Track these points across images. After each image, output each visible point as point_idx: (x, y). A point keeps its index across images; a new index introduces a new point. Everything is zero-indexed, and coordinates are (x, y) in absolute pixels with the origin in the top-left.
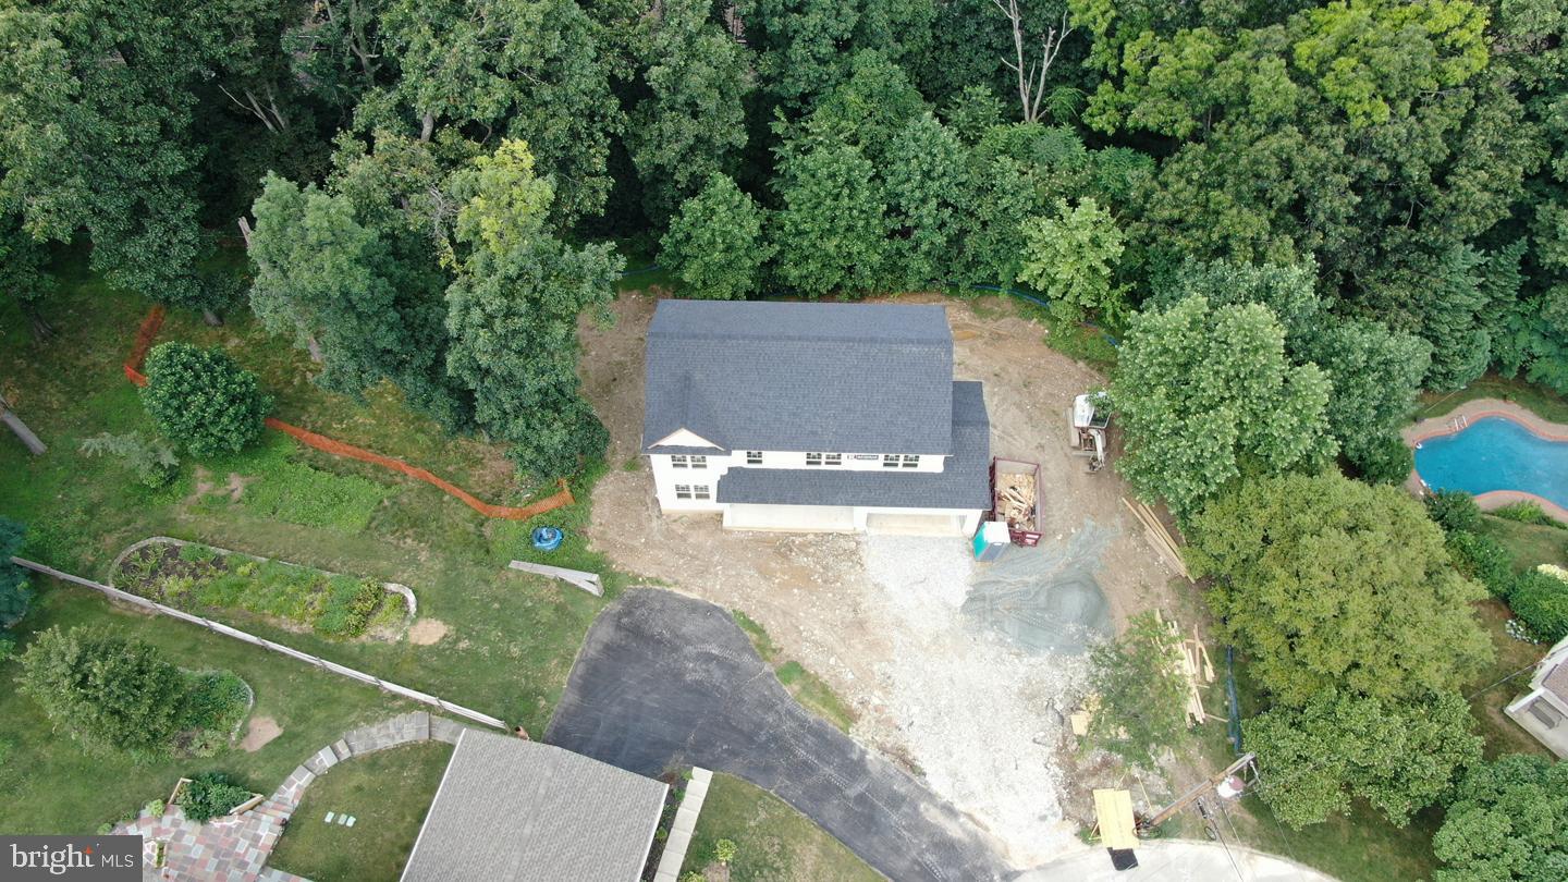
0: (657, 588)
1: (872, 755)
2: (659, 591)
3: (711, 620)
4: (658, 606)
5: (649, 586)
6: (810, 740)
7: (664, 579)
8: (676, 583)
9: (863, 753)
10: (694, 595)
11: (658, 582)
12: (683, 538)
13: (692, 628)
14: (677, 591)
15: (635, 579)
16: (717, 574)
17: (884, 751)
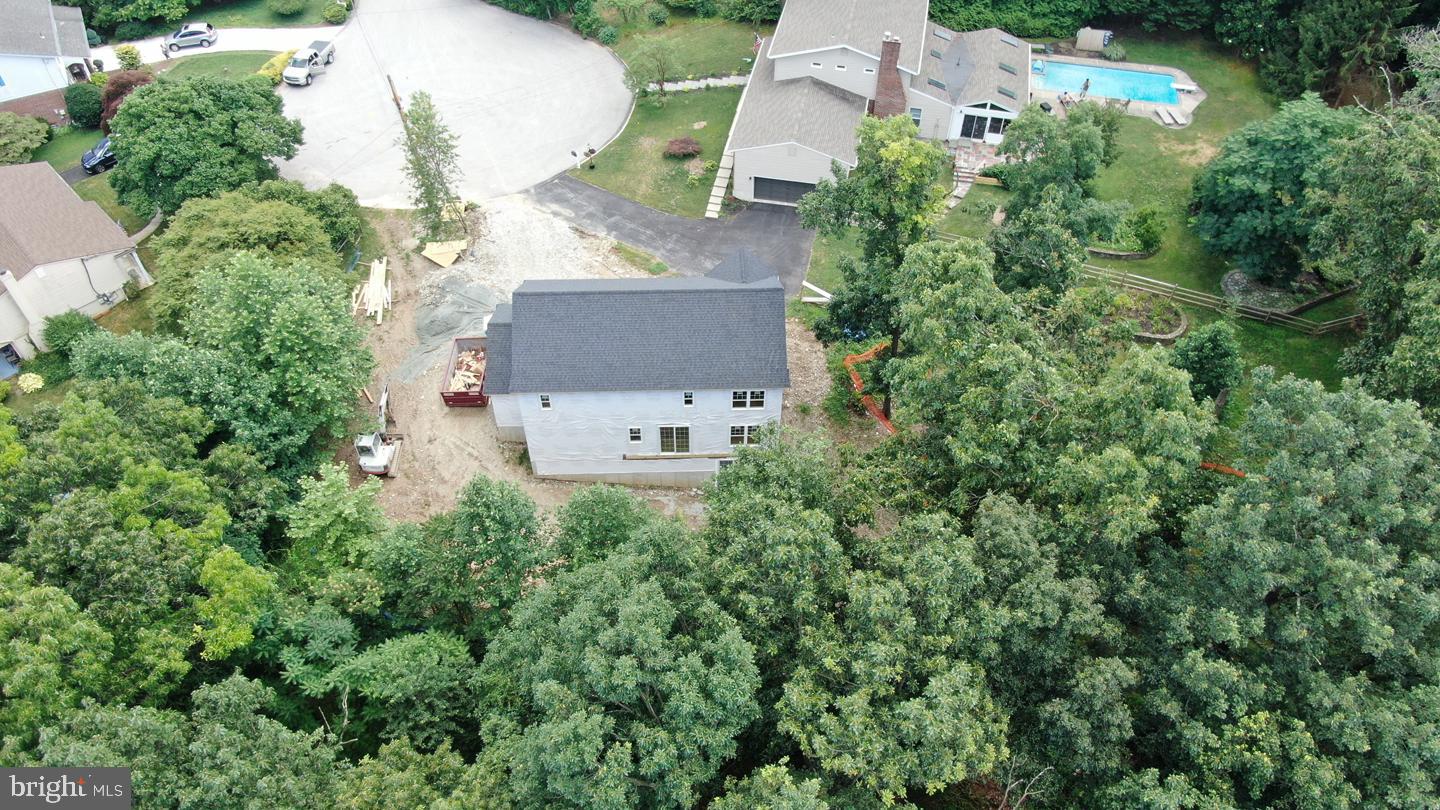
1: (603, 234)
6: (643, 238)
9: (608, 234)
17: (594, 236)
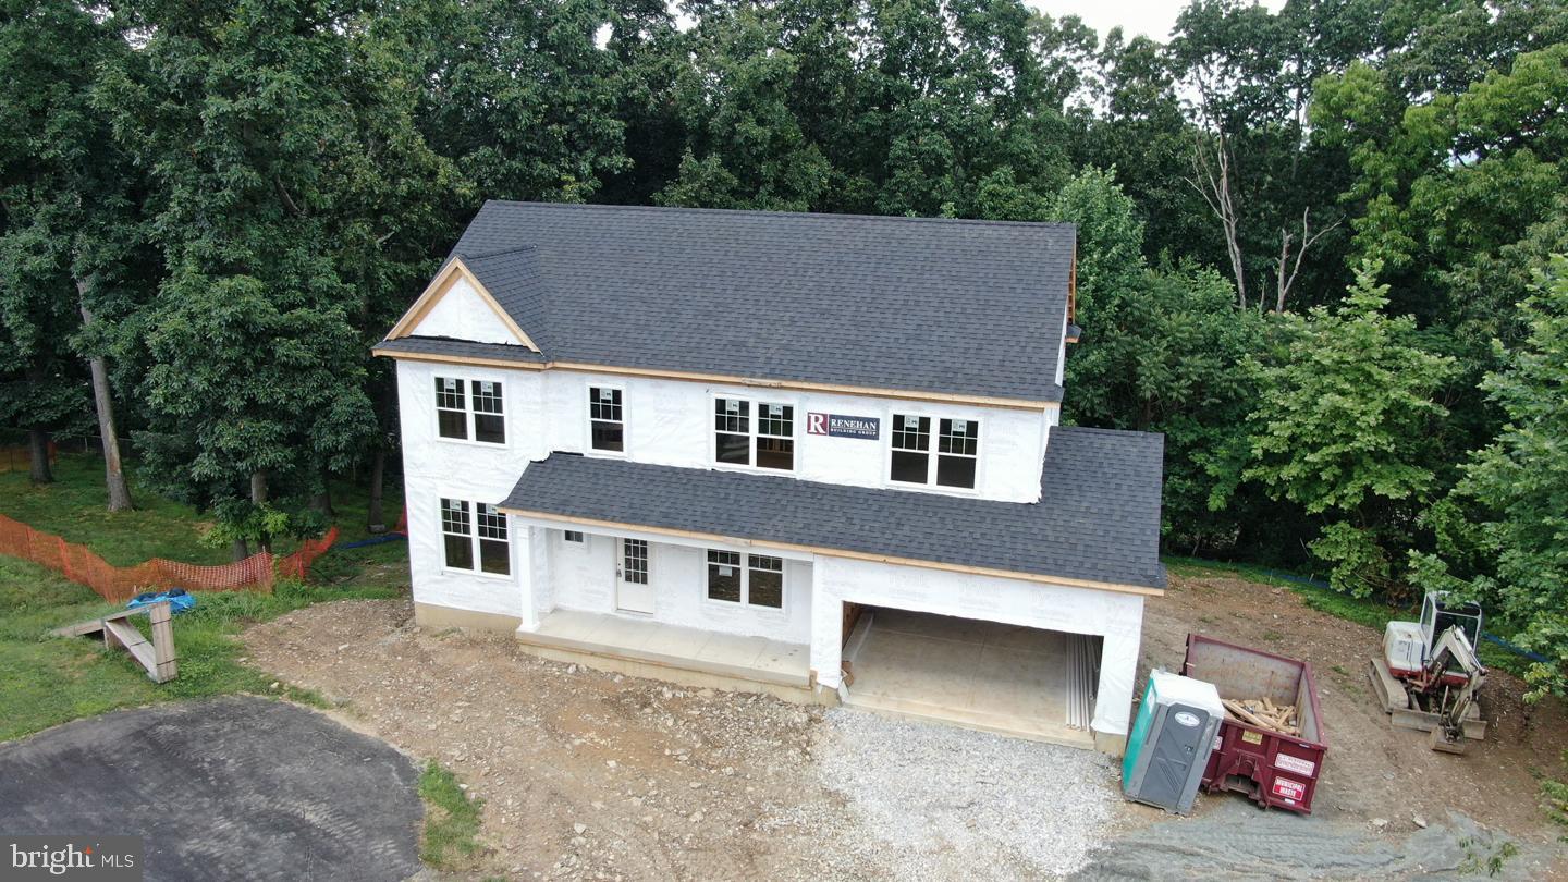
0: (297, 704)
2: (296, 709)
3: (361, 770)
4: (267, 725)
5: (284, 699)
7: (327, 695)
8: (341, 706)
10: (368, 730)
11: (308, 697)
12: (424, 658)
13: (303, 770)
14: (333, 715)
15: (263, 686)
16: (446, 714)
